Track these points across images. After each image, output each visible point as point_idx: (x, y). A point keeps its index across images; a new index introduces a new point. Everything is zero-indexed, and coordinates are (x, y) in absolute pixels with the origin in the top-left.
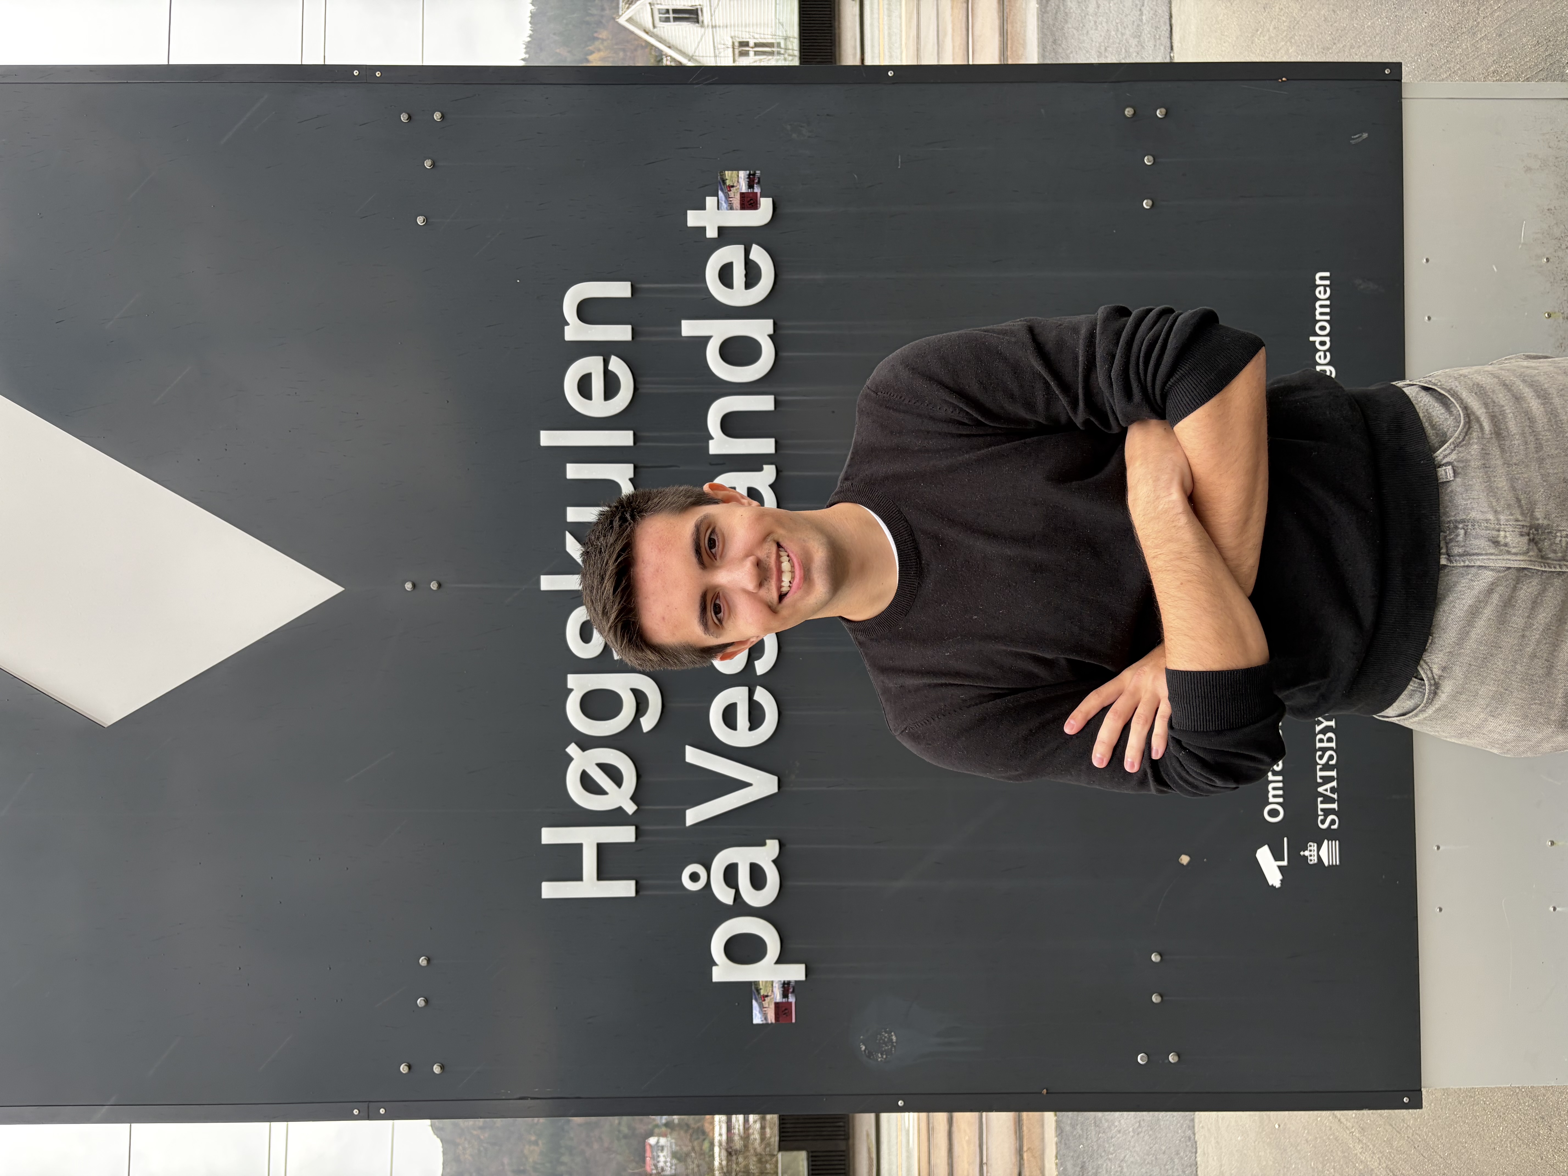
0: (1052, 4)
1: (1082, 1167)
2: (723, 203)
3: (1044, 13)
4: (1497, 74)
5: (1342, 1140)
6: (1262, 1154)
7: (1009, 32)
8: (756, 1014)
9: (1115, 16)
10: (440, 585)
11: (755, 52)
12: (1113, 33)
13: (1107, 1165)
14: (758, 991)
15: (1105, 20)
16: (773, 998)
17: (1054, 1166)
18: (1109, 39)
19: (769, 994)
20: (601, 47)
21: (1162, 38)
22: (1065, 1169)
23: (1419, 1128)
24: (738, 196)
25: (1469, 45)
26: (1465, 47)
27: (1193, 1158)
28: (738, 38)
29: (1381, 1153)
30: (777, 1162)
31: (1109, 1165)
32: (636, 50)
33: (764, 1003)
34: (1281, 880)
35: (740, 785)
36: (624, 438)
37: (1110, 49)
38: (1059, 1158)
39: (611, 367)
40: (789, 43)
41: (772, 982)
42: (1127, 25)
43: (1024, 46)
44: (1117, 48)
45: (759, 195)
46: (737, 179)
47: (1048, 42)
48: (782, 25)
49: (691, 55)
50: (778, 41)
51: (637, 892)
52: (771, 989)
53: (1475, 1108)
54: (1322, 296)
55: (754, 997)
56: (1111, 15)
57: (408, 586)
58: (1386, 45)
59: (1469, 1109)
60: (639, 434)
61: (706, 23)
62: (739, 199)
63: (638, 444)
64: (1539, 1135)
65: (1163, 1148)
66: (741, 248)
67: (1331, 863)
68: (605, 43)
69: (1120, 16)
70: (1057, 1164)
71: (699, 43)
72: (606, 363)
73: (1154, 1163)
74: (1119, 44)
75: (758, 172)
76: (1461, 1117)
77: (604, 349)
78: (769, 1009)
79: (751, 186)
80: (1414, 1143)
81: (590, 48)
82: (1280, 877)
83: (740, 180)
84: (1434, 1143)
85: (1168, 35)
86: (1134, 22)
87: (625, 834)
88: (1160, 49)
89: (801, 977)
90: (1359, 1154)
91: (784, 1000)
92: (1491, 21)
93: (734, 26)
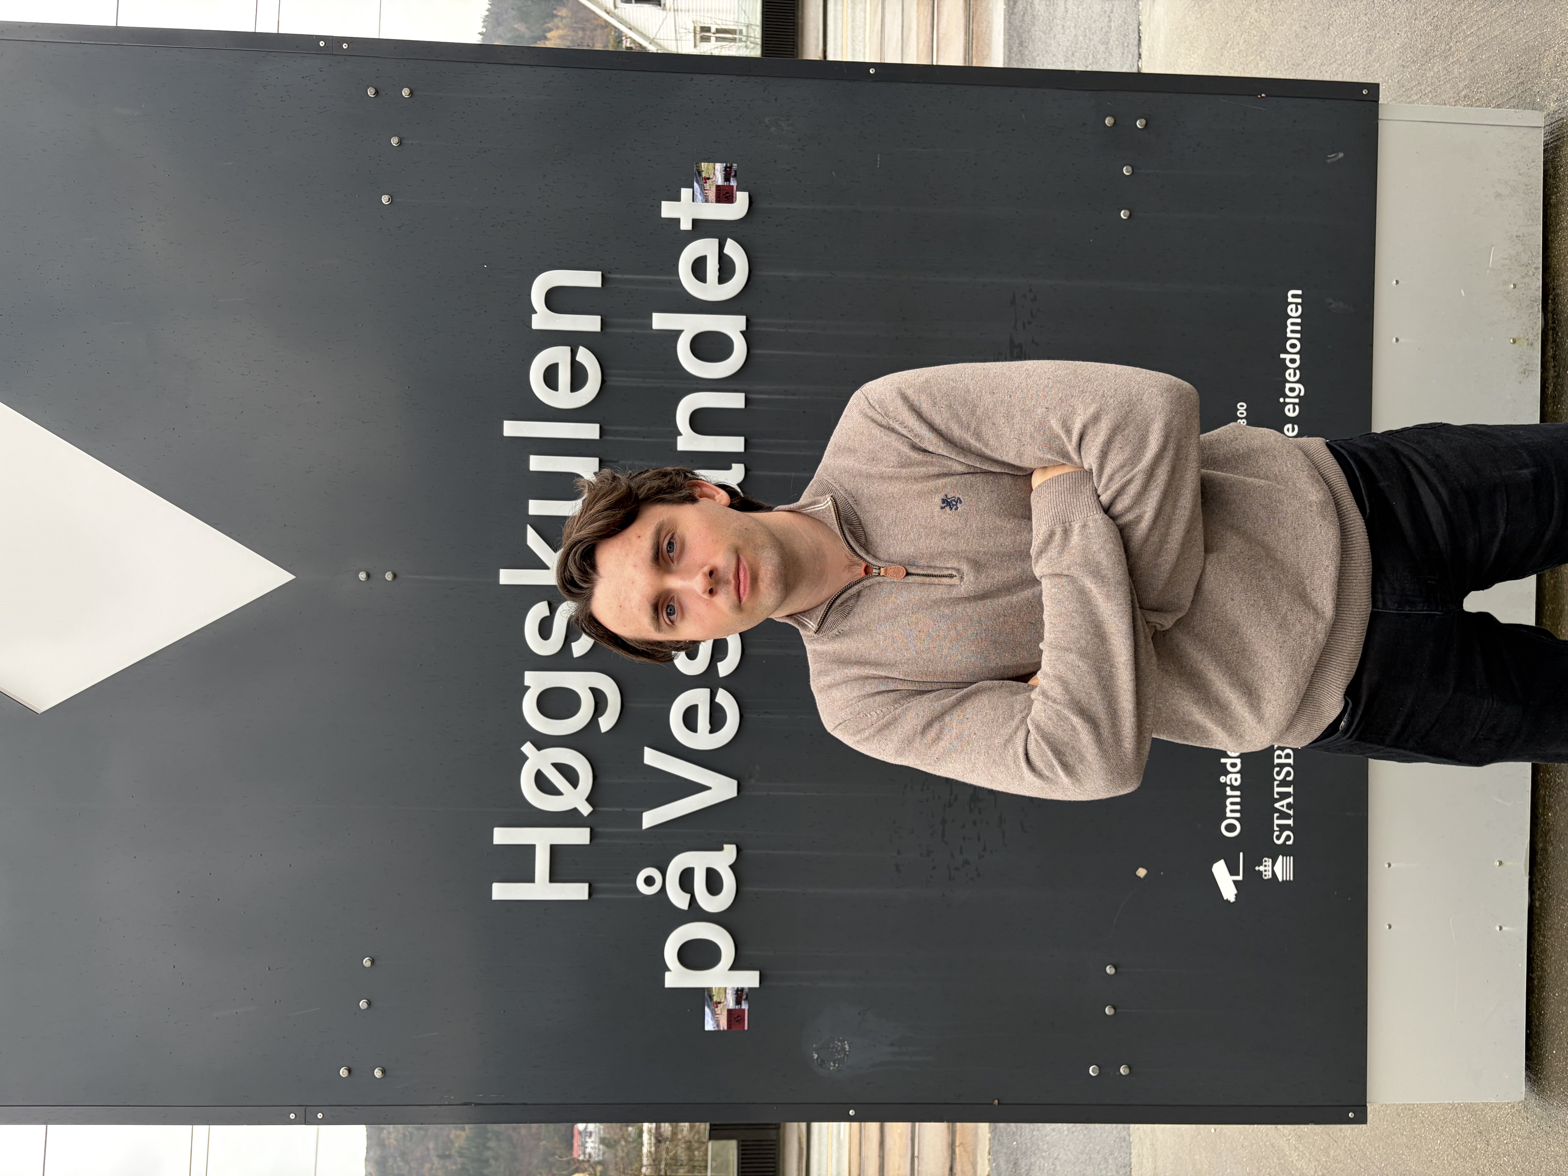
0: (1020, 6)
1: (1015, 1164)
2: (698, 195)
3: (1011, 14)
4: (1469, 98)
5: (1278, 1147)
6: (1197, 1157)
7: (974, 31)
8: (708, 1021)
9: (1084, 21)
10: (395, 576)
11: (717, 38)
12: (1081, 38)
13: (1040, 1162)
14: (711, 997)
15: (1073, 25)
16: (726, 1005)
17: (987, 1162)
18: (1077, 44)
19: (722, 1001)
20: (560, 24)
21: (1130, 46)
22: (998, 1165)
23: (1357, 1138)
24: (714, 189)
25: (1440, 68)
26: (1436, 70)
27: (1128, 1158)
28: (700, 23)
29: (1318, 1161)
30: (707, 1149)
31: (1043, 1162)
32: (595, 30)
33: (716, 1009)
34: (1236, 895)
35: (700, 788)
36: (590, 431)
37: (1078, 54)
38: (992, 1154)
39: (579, 358)
40: (751, 31)
41: (726, 989)
42: (1095, 31)
43: (989, 46)
44: (1085, 53)
45: (735, 188)
46: (713, 172)
47: (1014, 44)
48: (745, 12)
49: (652, 38)
50: (740, 28)
51: (590, 895)
52: (724, 995)
53: (1413, 1121)
54: (1293, 314)
55: (706, 1004)
56: (1079, 20)
57: (362, 576)
58: (1357, 64)
59: (1407, 1121)
60: (605, 427)
61: (668, 6)
62: (715, 191)
63: (604, 438)
64: (1476, 1149)
65: (1098, 1148)
66: (715, 242)
67: (1285, 879)
68: (564, 21)
69: (1088, 21)
70: (989, 1160)
71: (660, 26)
72: (574, 354)
73: (1088, 1162)
74: (1087, 49)
75: (735, 165)
76: (1399, 1129)
77: (572, 340)
78: (721, 1016)
79: (727, 178)
80: (1351, 1153)
81: (550, 25)
82: (1235, 892)
83: (716, 173)
84: (1371, 1153)
85: (1136, 42)
86: (1102, 28)
87: (580, 836)
88: (1128, 56)
89: (755, 984)
90: (1295, 1161)
91: (737, 1007)
92: (1463, 45)
93: (696, 10)
